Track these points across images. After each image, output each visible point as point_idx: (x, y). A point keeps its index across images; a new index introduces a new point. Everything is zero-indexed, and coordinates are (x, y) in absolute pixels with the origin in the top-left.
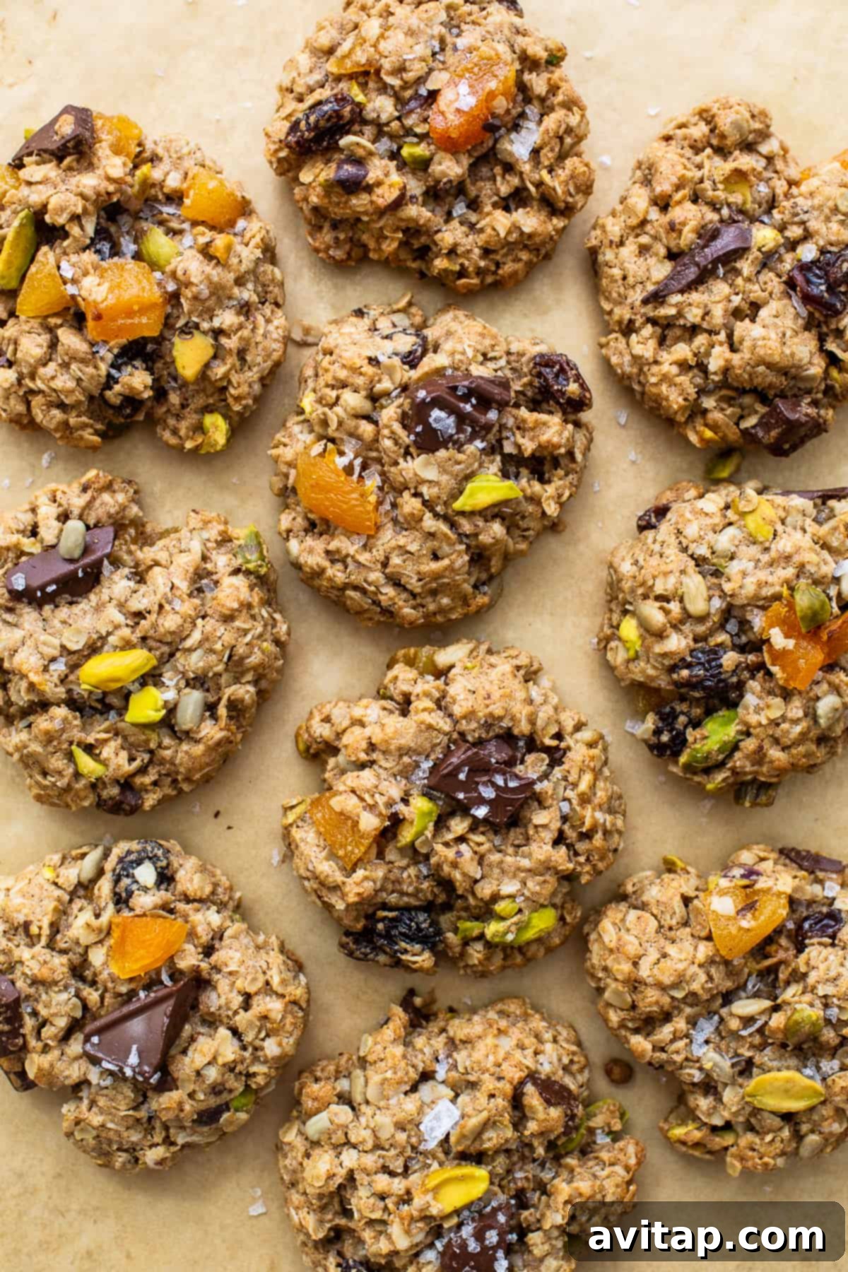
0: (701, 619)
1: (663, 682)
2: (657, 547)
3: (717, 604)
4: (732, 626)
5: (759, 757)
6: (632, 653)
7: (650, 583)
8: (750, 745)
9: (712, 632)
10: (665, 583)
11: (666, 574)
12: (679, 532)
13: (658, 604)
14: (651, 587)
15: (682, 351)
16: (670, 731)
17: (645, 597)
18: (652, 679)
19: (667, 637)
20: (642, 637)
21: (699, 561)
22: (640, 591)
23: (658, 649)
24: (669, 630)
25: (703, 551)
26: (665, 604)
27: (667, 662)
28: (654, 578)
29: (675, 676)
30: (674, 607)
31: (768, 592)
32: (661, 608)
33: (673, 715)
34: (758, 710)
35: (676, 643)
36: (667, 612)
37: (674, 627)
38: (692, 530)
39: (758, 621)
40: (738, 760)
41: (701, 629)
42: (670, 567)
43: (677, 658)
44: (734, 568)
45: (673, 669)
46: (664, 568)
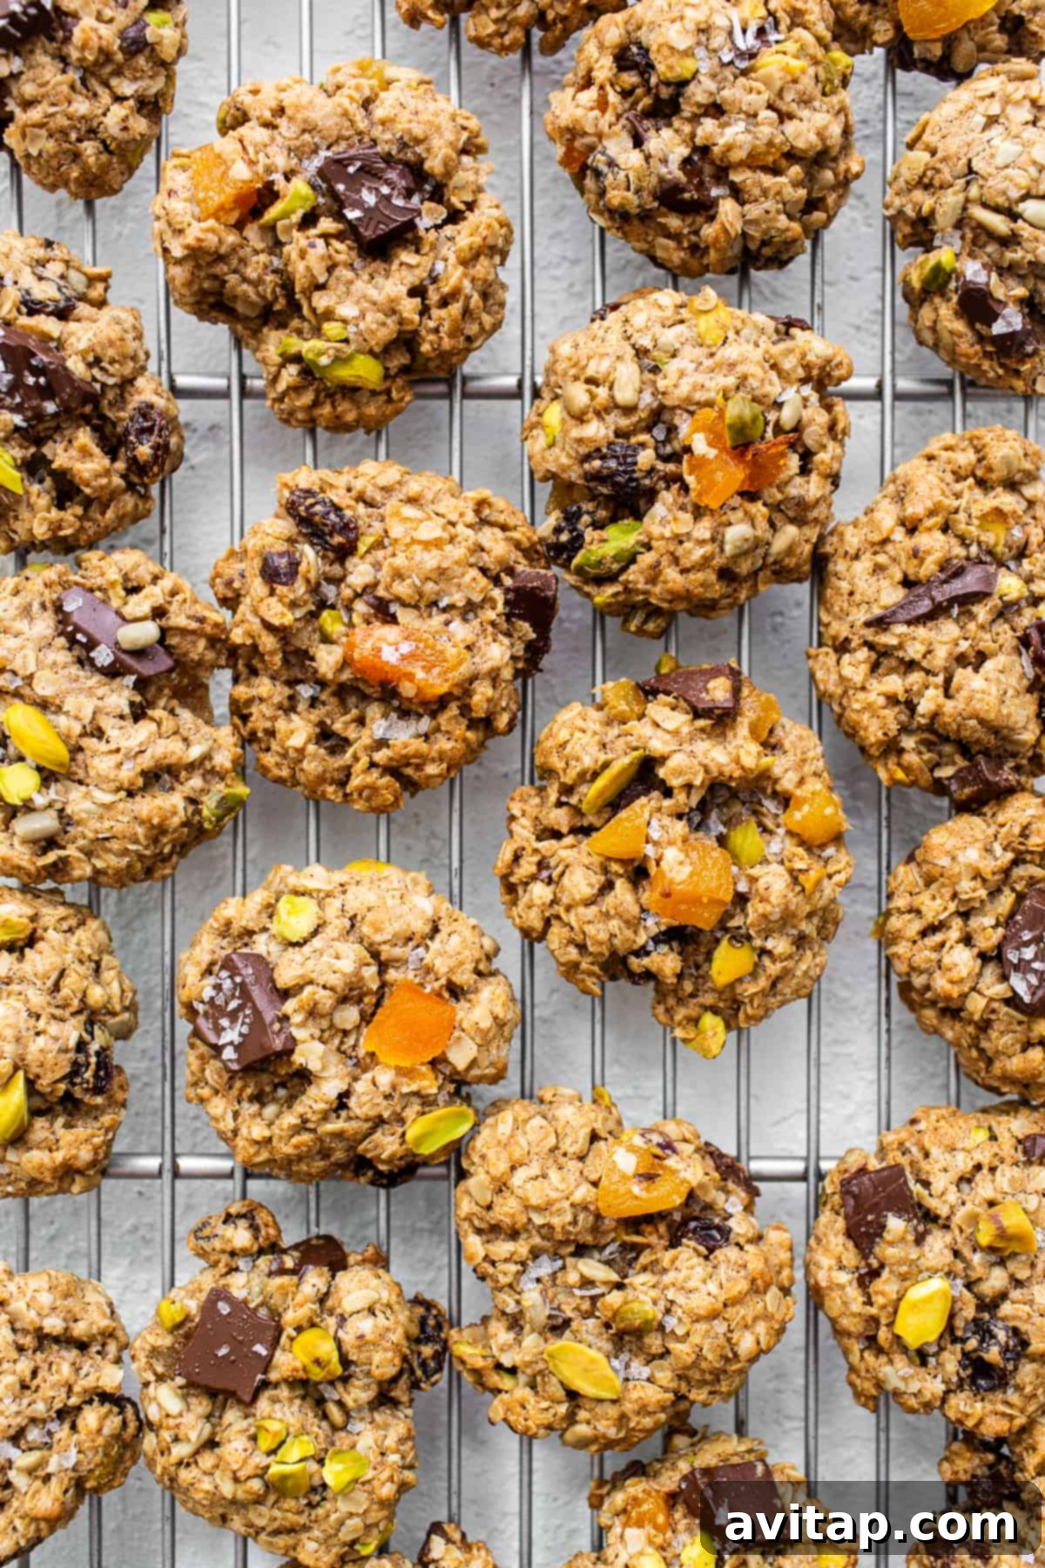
0: (629, 410)
1: (574, 475)
2: (601, 333)
3: (647, 400)
4: (659, 433)
5: (654, 575)
6: (550, 439)
7: (583, 363)
8: (647, 559)
9: (634, 431)
10: (599, 364)
11: (603, 355)
12: (627, 321)
13: (586, 387)
14: (584, 368)
15: (894, 683)
16: (571, 532)
17: (576, 378)
18: (565, 469)
19: (588, 421)
20: (563, 421)
21: (641, 353)
22: (573, 372)
23: (576, 432)
24: (590, 415)
25: (646, 342)
26: (593, 388)
27: (583, 450)
28: (589, 358)
29: (586, 466)
30: (602, 392)
31: (699, 396)
32: (589, 391)
33: (578, 515)
34: (663, 522)
35: (596, 430)
36: (593, 397)
37: (598, 414)
38: (639, 320)
39: (684, 426)
40: (634, 575)
41: (624, 422)
42: (610, 350)
43: (593, 446)
44: (672, 367)
45: (587, 458)
46: (602, 350)
